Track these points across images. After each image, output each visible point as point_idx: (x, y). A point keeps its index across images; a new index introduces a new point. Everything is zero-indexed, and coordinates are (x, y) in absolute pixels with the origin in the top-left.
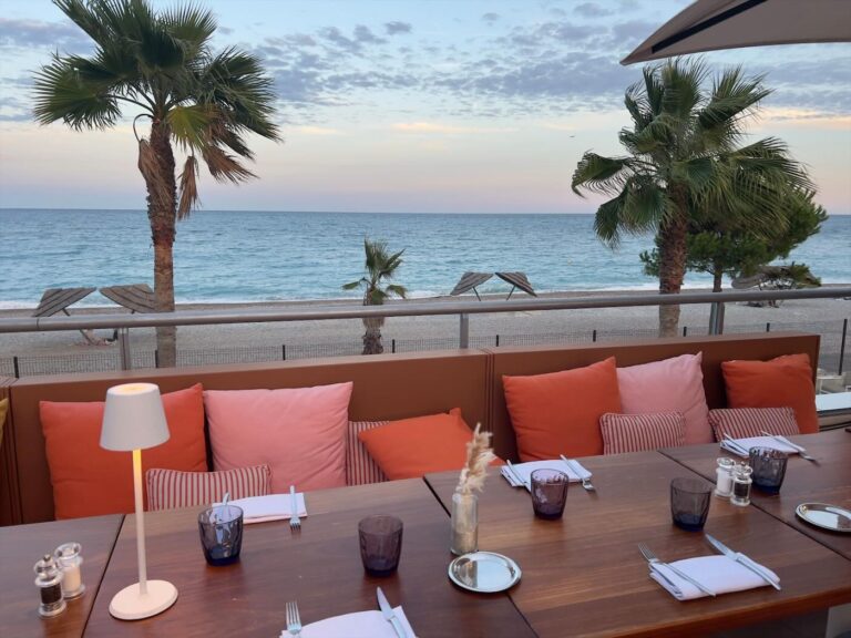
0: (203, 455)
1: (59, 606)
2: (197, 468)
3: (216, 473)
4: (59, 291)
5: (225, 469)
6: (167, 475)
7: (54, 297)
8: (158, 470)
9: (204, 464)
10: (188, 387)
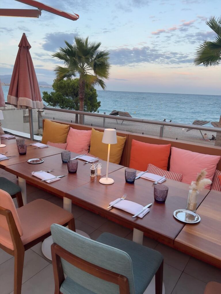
0: (167, 165)
1: (93, 175)
2: (163, 168)
3: (169, 172)
4: (199, 121)
5: (171, 171)
6: (154, 167)
7: (197, 123)
8: (151, 165)
9: (166, 168)
10: (167, 144)
